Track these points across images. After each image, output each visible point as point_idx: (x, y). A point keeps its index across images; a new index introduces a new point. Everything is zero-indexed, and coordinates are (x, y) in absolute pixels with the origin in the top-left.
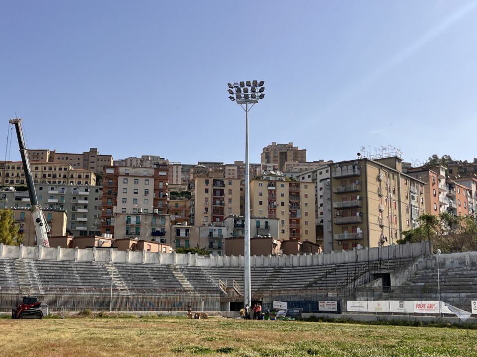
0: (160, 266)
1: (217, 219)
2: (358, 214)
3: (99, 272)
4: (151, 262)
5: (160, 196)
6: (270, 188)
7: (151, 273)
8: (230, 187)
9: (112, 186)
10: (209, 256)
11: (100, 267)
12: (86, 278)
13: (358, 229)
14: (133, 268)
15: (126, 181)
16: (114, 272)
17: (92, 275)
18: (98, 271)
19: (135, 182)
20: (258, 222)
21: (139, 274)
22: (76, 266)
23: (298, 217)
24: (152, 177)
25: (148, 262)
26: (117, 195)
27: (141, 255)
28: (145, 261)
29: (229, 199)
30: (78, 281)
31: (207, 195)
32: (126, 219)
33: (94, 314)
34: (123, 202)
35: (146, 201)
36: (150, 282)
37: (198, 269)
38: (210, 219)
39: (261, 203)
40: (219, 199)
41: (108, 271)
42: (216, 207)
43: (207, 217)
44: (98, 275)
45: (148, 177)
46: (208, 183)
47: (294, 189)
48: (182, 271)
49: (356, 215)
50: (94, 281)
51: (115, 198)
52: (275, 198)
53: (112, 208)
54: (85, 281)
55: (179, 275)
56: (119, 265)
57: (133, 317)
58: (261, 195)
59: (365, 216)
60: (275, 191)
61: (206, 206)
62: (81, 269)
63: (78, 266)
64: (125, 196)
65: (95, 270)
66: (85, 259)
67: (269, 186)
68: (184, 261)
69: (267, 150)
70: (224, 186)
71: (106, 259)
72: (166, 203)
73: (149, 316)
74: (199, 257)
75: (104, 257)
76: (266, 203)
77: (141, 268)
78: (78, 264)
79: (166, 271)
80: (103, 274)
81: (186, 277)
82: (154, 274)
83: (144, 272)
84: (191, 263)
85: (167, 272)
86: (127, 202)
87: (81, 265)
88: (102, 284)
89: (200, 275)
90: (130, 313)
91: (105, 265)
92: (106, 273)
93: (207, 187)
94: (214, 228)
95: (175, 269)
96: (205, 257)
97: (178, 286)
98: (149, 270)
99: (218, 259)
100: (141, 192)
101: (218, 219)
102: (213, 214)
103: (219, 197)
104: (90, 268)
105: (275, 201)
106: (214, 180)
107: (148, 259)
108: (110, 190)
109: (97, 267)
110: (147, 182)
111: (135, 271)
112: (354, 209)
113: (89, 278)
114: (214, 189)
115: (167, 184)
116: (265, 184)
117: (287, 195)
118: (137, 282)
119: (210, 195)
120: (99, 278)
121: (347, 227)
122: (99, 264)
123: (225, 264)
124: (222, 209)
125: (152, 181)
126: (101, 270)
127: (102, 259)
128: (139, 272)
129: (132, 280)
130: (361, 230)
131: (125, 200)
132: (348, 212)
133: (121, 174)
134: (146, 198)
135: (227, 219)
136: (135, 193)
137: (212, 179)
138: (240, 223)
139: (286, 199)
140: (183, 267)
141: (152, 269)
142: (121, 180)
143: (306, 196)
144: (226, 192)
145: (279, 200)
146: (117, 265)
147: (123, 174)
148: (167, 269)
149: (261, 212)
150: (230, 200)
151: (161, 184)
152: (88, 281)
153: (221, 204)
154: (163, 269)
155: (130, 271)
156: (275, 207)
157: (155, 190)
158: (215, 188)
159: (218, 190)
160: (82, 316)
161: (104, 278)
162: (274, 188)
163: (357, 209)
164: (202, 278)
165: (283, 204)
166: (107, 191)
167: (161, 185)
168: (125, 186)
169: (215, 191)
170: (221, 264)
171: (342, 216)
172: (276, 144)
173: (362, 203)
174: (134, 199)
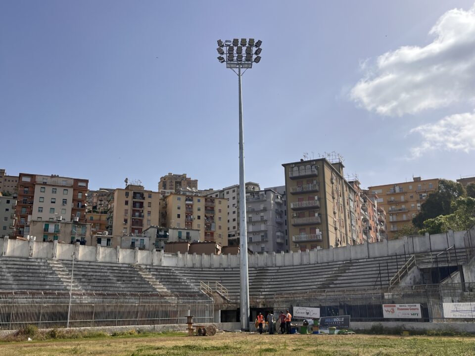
0: (120, 265)
1: (135, 231)
2: (316, 215)
3: (41, 271)
4: (108, 260)
5: (78, 207)
6: (187, 202)
7: (111, 273)
8: (149, 200)
9: (27, 195)
10: (177, 255)
11: (41, 264)
12: (23, 278)
13: (317, 231)
14: (87, 267)
15: (43, 190)
16: (63, 271)
17: (30, 275)
18: (39, 269)
19: (53, 191)
20: (180, 233)
21: (97, 274)
22: (5, 262)
23: (213, 230)
24: (72, 187)
25: (103, 260)
26: (33, 204)
27: (94, 250)
28: (100, 258)
29: (148, 211)
30: (11, 282)
31: (126, 207)
32: (44, 227)
33: (42, 333)
34: (39, 211)
35: (64, 211)
36: (113, 285)
37: (167, 269)
38: (128, 230)
39: (179, 216)
40: (138, 211)
41: (54, 269)
42: (135, 219)
43: (126, 228)
44: (40, 275)
45: (67, 187)
46: (128, 195)
47: (210, 204)
48: (150, 272)
49: (314, 215)
50: (35, 282)
51: (31, 207)
52: (192, 212)
53: (26, 217)
54: (20, 282)
55: (148, 276)
56: (67, 262)
57: (104, 336)
58: (179, 208)
59: (323, 217)
60: (192, 205)
61: (126, 217)
62: (13, 266)
63: (8, 262)
64: (41, 205)
65: (34, 267)
66: (17, 254)
67: (186, 200)
68: (147, 260)
69: (165, 179)
70: (144, 198)
71: (47, 253)
72: (85, 214)
73: (126, 332)
74: (166, 255)
75: (45, 251)
76: (183, 217)
77: (97, 267)
78: (8, 259)
79: (129, 271)
80: (46, 274)
81: (157, 279)
82: (116, 274)
83: (102, 272)
84: (156, 263)
85: (132, 272)
86: (43, 211)
87: (14, 261)
88: (47, 287)
89: (172, 277)
90: (98, 330)
91: (48, 262)
92: (51, 271)
93: (127, 199)
94: (136, 238)
95: (141, 269)
96: (173, 255)
97: (150, 290)
98: (108, 269)
99: (187, 258)
100: (59, 202)
101: (137, 231)
102: (132, 225)
103: (139, 209)
104: (27, 265)
105: (192, 215)
106: (134, 193)
107: (104, 255)
108: (25, 198)
109: (37, 264)
110: (66, 192)
111: (90, 270)
112: (313, 209)
113: (26, 278)
114: (134, 202)
115: (86, 195)
116: (183, 198)
117: (203, 209)
118: (96, 284)
119: (129, 207)
120: (42, 279)
121: (305, 229)
122: (39, 260)
123: (195, 264)
124: (141, 221)
125: (71, 191)
126: (44, 267)
127: (42, 255)
128: (96, 272)
129: (89, 281)
130: (320, 231)
131: (41, 209)
132: (306, 213)
133: (38, 183)
134: (64, 207)
135: (150, 229)
136: (52, 202)
137: (133, 192)
138: (162, 233)
139: (202, 213)
140: (148, 267)
141: (111, 268)
142: (37, 188)
143: (220, 211)
144: (145, 204)
145: (196, 213)
146: (64, 262)
147: (39, 183)
148: (129, 269)
149: (179, 224)
150: (149, 213)
151: (80, 194)
152: (26, 283)
153: (140, 216)
154: (126, 269)
155: (83, 269)
156: (192, 220)
157: (74, 200)
158: (135, 200)
159: (138, 202)
160: (23, 337)
161: (50, 279)
162: (191, 203)
163: (314, 210)
164: (176, 280)
165: (199, 217)
166: (22, 199)
167: (80, 196)
168: (42, 195)
169: (134, 204)
170: (190, 264)
171: (298, 217)
172: (172, 174)
173: (320, 203)
174: (51, 209)
